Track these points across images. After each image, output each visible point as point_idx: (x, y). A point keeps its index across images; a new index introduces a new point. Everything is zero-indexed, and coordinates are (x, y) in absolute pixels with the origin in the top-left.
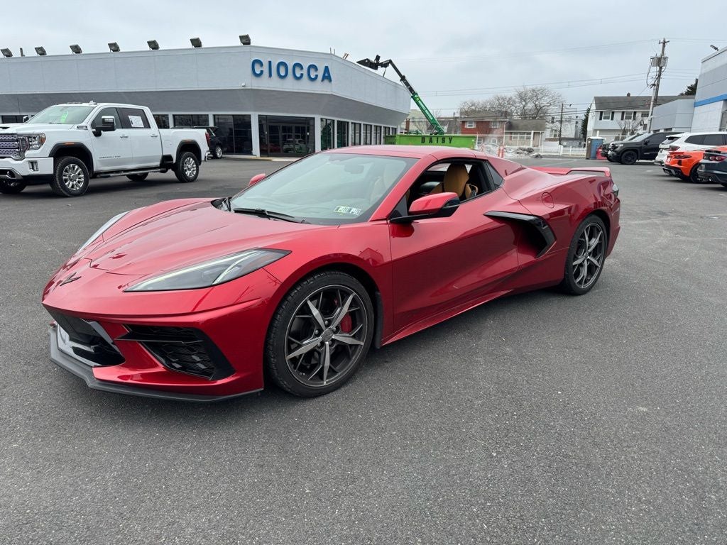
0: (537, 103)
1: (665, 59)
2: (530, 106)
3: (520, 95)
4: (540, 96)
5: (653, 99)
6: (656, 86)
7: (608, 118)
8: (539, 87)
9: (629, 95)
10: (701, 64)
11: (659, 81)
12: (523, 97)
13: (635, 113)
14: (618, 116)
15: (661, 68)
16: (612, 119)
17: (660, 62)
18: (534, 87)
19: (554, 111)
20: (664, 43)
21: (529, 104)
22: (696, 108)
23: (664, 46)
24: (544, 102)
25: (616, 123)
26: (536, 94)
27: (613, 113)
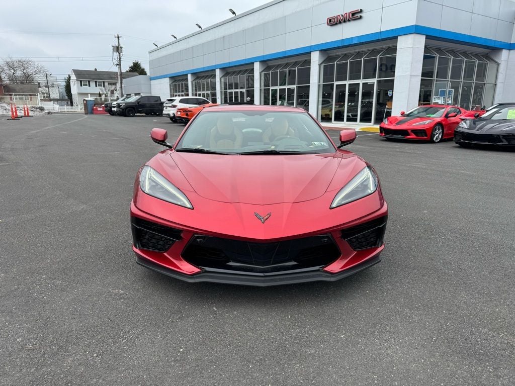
0: (25, 71)
1: (121, 48)
2: (19, 73)
3: (8, 64)
4: (26, 66)
5: (119, 73)
6: (119, 65)
7: (86, 85)
8: (24, 59)
9: (96, 70)
10: (148, 54)
11: (120, 62)
12: (10, 66)
13: (104, 82)
14: (93, 84)
15: (120, 54)
16: (89, 86)
17: (118, 49)
18: (20, 59)
19: (39, 78)
20: (118, 37)
21: (17, 72)
22: (152, 81)
23: (119, 40)
24: (31, 70)
25: (93, 89)
26: (22, 64)
27: (89, 82)
